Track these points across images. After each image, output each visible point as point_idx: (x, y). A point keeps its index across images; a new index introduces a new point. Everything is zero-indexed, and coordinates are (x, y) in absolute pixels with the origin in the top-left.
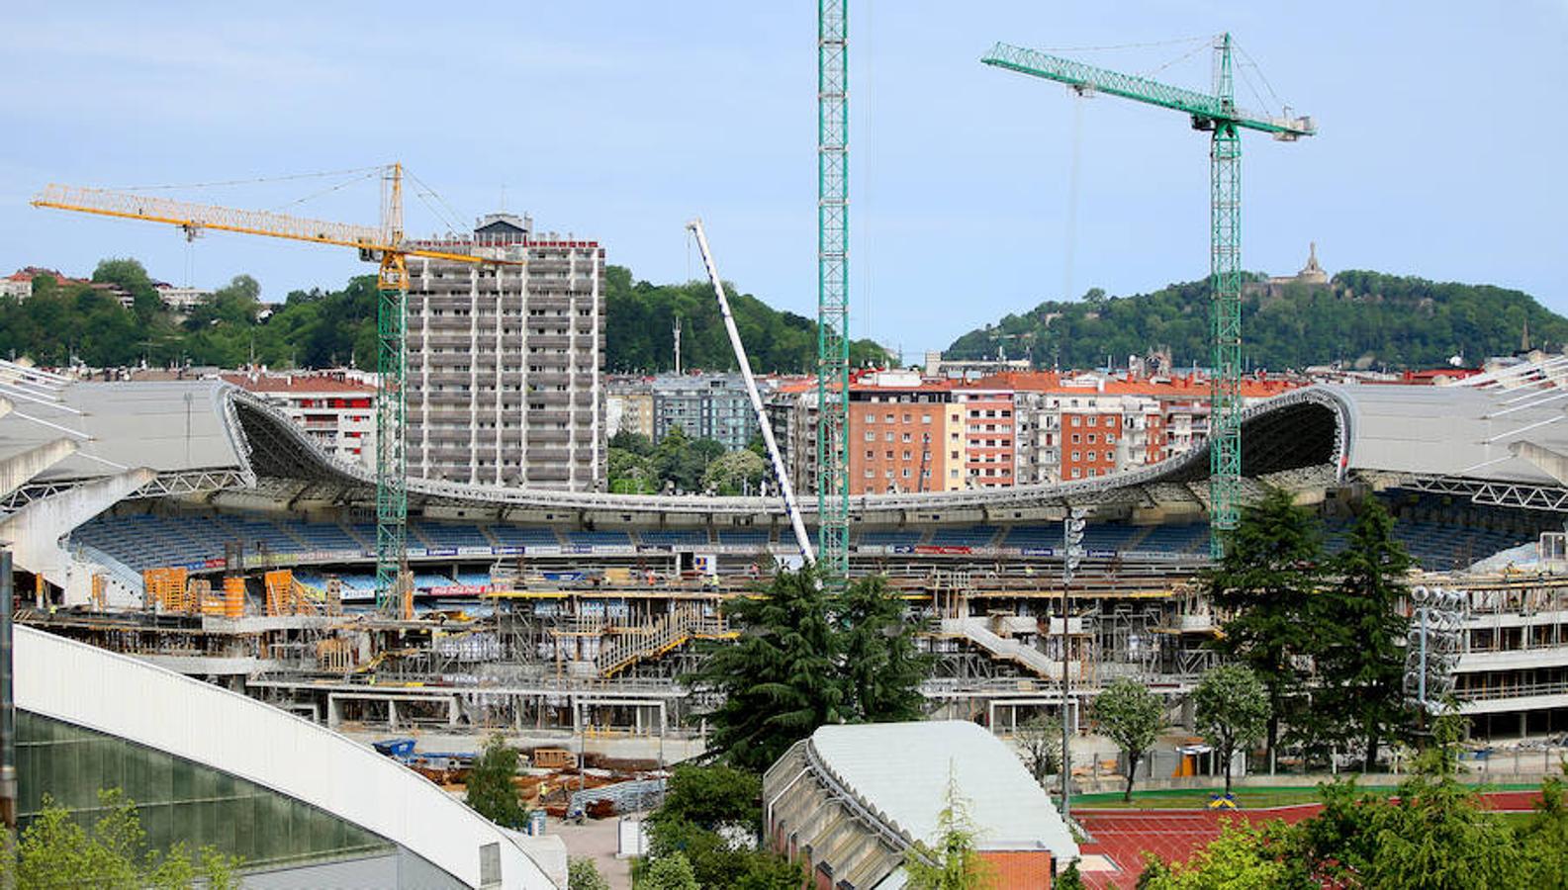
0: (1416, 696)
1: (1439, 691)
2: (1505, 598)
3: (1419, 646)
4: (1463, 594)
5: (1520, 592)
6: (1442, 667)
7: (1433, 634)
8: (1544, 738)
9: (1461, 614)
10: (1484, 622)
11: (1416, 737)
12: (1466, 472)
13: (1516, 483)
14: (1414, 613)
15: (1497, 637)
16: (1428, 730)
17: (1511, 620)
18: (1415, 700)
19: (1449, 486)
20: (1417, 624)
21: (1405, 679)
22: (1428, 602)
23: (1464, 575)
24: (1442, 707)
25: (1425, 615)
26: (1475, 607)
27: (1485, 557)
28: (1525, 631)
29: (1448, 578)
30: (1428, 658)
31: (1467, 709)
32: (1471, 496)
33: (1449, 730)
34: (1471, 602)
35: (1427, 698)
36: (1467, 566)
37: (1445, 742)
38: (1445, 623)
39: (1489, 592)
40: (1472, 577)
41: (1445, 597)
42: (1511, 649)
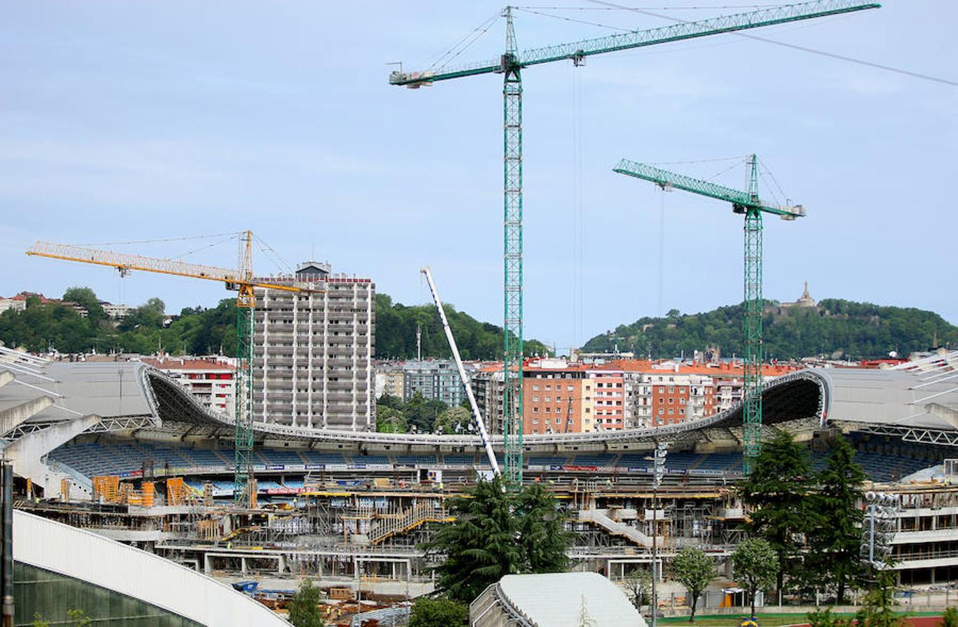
0: (868, 559)
1: (882, 555)
2: (922, 498)
3: (870, 528)
4: (897, 496)
5: (931, 495)
6: (884, 541)
7: (878, 521)
8: (946, 584)
9: (895, 509)
10: (910, 513)
11: (867, 583)
12: (898, 422)
13: (929, 428)
14: (867, 508)
15: (917, 522)
16: (874, 579)
17: (926, 512)
18: (866, 561)
19: (889, 430)
20: (868, 514)
21: (861, 548)
22: (875, 501)
23: (898, 485)
24: (883, 565)
25: (873, 509)
26: (904, 504)
27: (910, 474)
28: (934, 519)
29: (888, 486)
30: (875, 536)
31: (898, 566)
32: (902, 437)
33: (888, 580)
34: (902, 501)
35: (874, 560)
36: (899, 479)
37: (885, 587)
38: (886, 514)
39: (912, 495)
40: (902, 486)
41: (886, 499)
42: (926, 530)
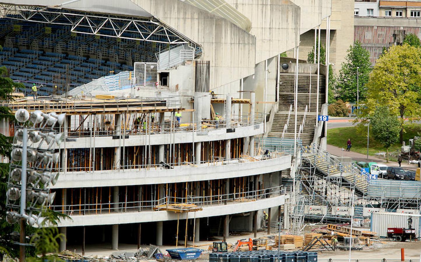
0: (18, 210)
1: (39, 204)
2: (100, 121)
3: (21, 163)
4: (62, 117)
5: (114, 115)
6: (42, 183)
7: (34, 153)
8: (135, 251)
9: (60, 135)
10: (81, 143)
11: (17, 247)
12: (65, 4)
13: (112, 16)
14: (16, 133)
15: (92, 157)
16: (28, 241)
17: (105, 142)
18: (16, 214)
19: (50, 17)
20: (19, 143)
21: (8, 193)
22: (28, 124)
23: (63, 99)
24: (41, 220)
25: (26, 135)
26: (72, 129)
27: (80, 83)
28: (118, 152)
29: (47, 102)
30: (28, 176)
31: (64, 223)
32: (71, 26)
33: (47, 241)
34: (69, 124)
35: (27, 212)
36: (65, 90)
37: (44, 253)
38: (45, 142)
39: (85, 116)
40: (69, 101)
41: (45, 120)
42: (105, 169)
